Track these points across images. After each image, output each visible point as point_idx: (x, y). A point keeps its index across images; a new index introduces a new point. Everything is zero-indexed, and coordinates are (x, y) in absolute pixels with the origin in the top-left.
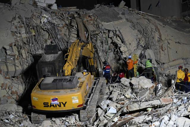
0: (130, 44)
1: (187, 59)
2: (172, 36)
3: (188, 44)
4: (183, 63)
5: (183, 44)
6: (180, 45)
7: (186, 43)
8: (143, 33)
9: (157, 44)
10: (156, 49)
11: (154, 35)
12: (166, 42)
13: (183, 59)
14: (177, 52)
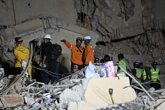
4: (41, 27)
13: (41, 18)
14: (30, 5)
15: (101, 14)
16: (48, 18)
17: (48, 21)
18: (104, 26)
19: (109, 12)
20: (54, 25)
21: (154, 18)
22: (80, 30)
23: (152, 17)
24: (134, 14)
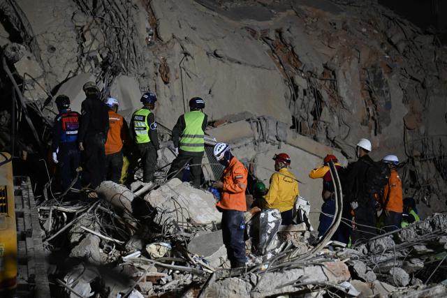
0: (53, 49)
1: (264, 123)
2: (194, 29)
3: (245, 64)
4: (249, 137)
5: (231, 60)
6: (220, 62)
7: (239, 59)
8: (91, 9)
9: (147, 57)
10: (143, 76)
11: (135, 20)
12: (177, 48)
13: (248, 120)
14: (212, 93)
15: (333, 118)
16: (262, 120)
17: (259, 125)
18: (339, 144)
19: (346, 115)
20: (272, 135)
21: (426, 133)
22: (317, 148)
23: (422, 130)
24: (390, 122)
